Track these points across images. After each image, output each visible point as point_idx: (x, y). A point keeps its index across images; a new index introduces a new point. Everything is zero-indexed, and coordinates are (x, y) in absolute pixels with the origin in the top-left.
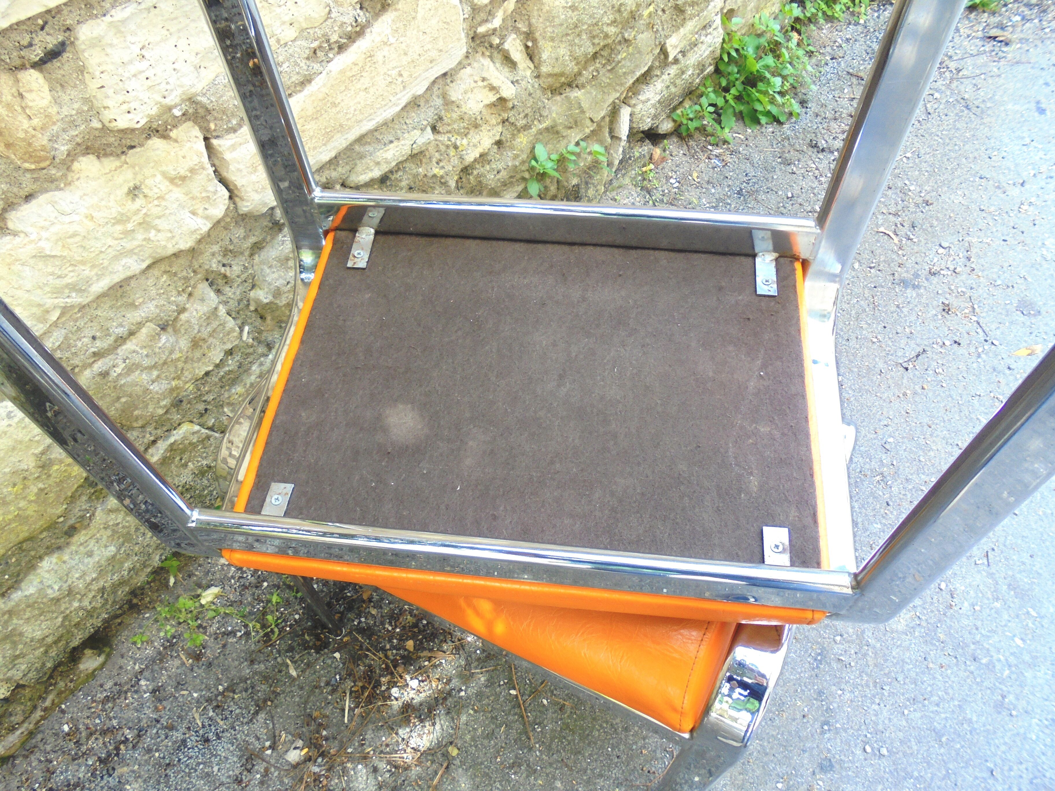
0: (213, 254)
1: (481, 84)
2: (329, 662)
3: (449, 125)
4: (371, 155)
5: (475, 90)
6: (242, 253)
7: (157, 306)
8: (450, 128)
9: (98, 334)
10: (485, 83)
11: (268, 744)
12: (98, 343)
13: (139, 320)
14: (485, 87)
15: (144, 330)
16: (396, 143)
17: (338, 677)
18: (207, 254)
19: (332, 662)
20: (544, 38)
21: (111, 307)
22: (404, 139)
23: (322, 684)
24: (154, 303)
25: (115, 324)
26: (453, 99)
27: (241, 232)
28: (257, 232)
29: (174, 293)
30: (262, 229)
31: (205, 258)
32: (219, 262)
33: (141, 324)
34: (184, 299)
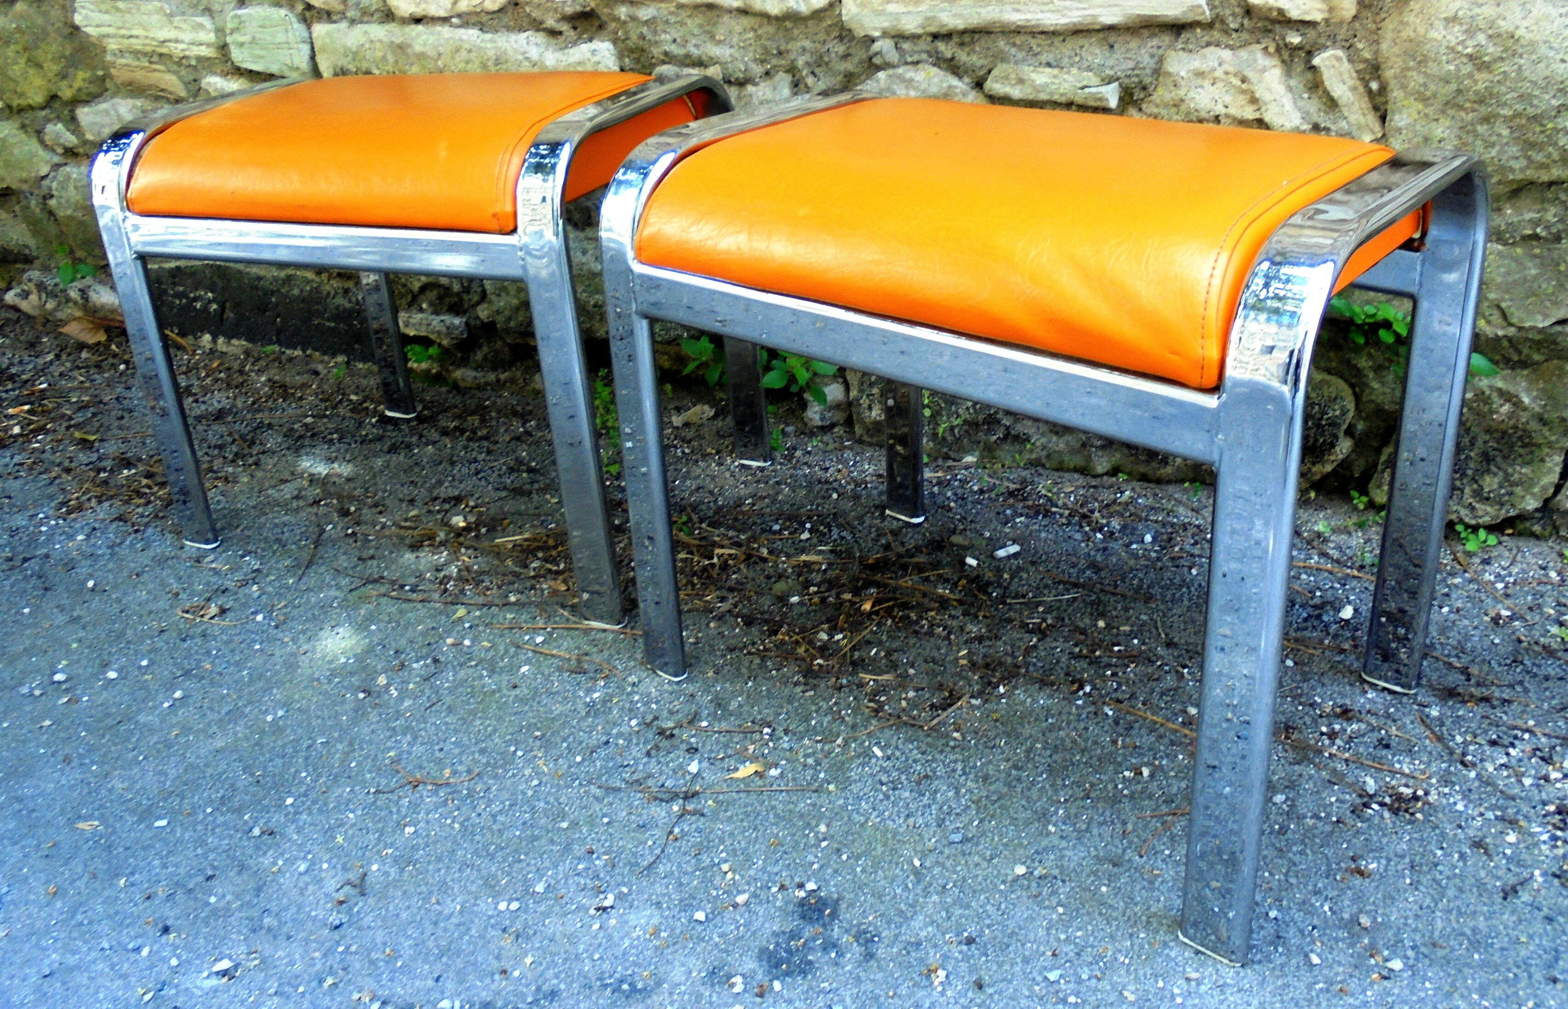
0: (804, 50)
1: (1237, 82)
3: (1157, 106)
4: (1016, 63)
5: (1220, 85)
6: (834, 75)
7: (731, 55)
8: (1156, 111)
9: (678, 40)
10: (1244, 86)
13: (712, 54)
14: (1243, 92)
15: (712, 69)
16: (1056, 71)
20: (1404, 87)
21: (700, 26)
22: (1068, 73)
24: (731, 50)
25: (694, 42)
26: (1171, 70)
27: (841, 49)
28: (856, 60)
29: (751, 55)
30: (861, 62)
31: (795, 46)
32: (808, 64)
33: (712, 61)
34: (757, 70)
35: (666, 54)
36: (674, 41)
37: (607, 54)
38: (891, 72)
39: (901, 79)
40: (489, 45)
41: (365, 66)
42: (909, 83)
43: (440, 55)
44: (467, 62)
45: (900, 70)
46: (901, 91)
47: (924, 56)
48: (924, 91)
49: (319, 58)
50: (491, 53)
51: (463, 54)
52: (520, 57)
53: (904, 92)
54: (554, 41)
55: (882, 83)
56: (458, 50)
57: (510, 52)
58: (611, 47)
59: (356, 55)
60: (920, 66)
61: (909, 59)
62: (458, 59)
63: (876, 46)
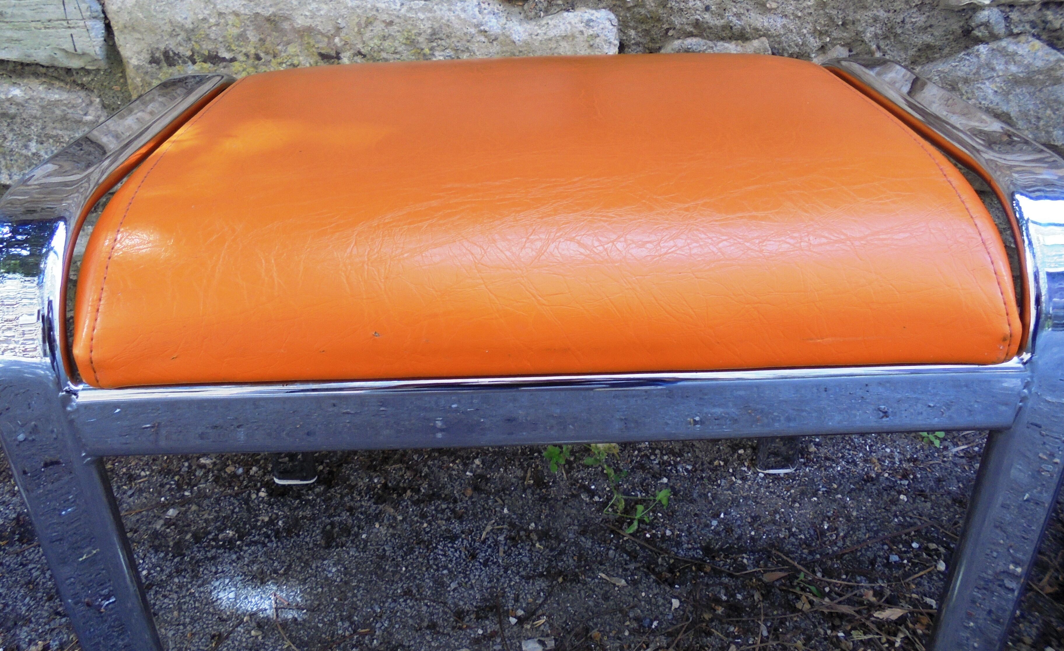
0: (876, 19)
2: (661, 601)
6: (906, 49)
7: (784, 26)
9: (713, 8)
11: (520, 613)
12: (707, 16)
13: (759, 25)
15: (756, 43)
17: (655, 623)
18: (869, 14)
19: (664, 605)
23: (631, 615)
24: (785, 21)
25: (734, 10)
27: (920, 19)
28: (938, 32)
29: (810, 26)
30: (947, 32)
31: (863, 16)
32: (876, 35)
33: (758, 33)
34: (814, 43)
35: (697, 24)
36: (707, 8)
37: (608, 24)
38: (994, 45)
39: (1004, 52)
40: (421, 16)
41: (207, 47)
42: (1010, 57)
43: (339, 29)
44: (384, 38)
45: (1003, 43)
46: (999, 66)
47: (1028, 27)
48: (1027, 66)
49: (119, 39)
50: (426, 27)
51: (379, 27)
52: (473, 30)
53: (1002, 67)
54: (517, 10)
55: (983, 57)
56: (369, 23)
57: (456, 24)
58: (612, 16)
59: (190, 34)
60: (1022, 38)
61: (1016, 31)
62: (368, 35)
63: (983, 16)
